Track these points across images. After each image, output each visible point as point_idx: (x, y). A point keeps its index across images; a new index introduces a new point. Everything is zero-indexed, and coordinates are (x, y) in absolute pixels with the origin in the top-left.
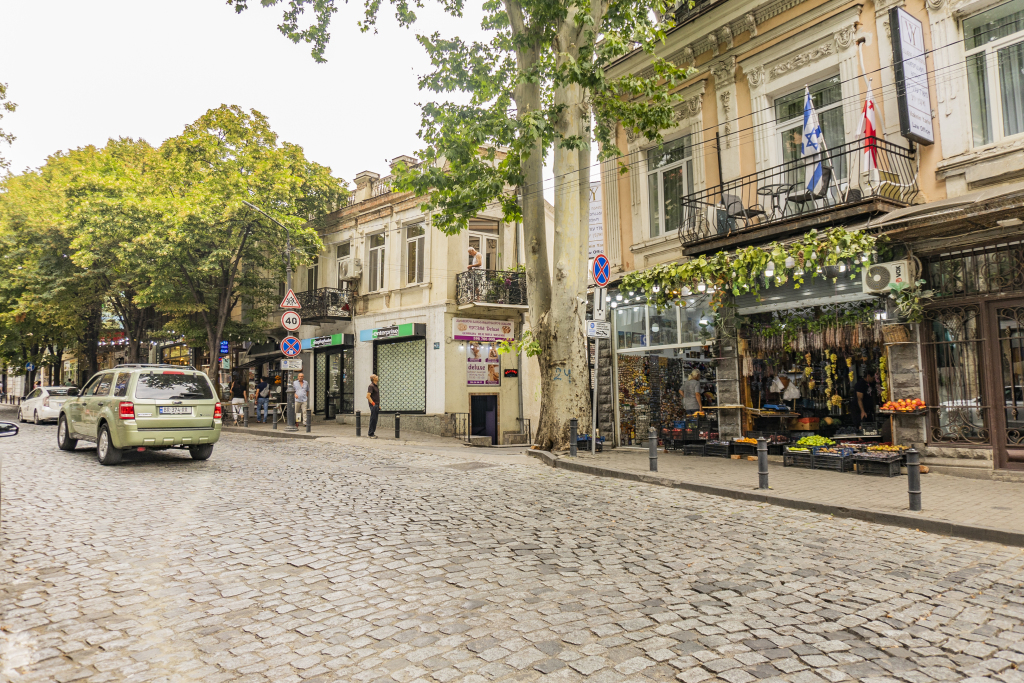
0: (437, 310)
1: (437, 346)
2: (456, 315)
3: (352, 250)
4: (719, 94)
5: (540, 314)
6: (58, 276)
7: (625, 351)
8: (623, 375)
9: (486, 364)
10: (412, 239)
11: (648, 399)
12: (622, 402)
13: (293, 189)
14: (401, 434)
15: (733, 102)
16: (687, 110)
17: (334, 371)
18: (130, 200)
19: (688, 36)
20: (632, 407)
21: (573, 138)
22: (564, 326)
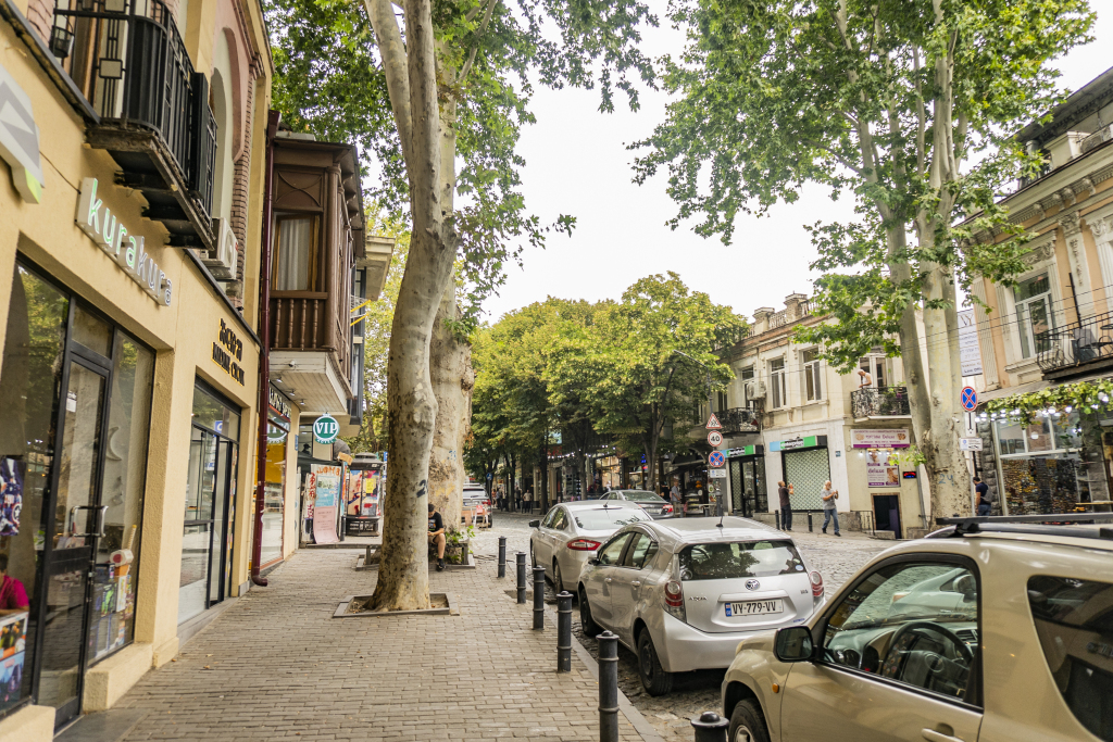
0: (836, 423)
1: (838, 454)
2: (854, 427)
3: (756, 374)
4: (1068, 241)
5: (923, 431)
6: (531, 410)
7: (1009, 456)
8: (1009, 476)
9: (885, 468)
10: (809, 363)
11: (1037, 497)
12: (1009, 500)
13: (708, 334)
14: (814, 529)
15: (1081, 247)
16: (1041, 254)
17: (748, 476)
18: (594, 357)
19: (1036, 195)
20: (1020, 504)
21: (937, 301)
22: (944, 441)
